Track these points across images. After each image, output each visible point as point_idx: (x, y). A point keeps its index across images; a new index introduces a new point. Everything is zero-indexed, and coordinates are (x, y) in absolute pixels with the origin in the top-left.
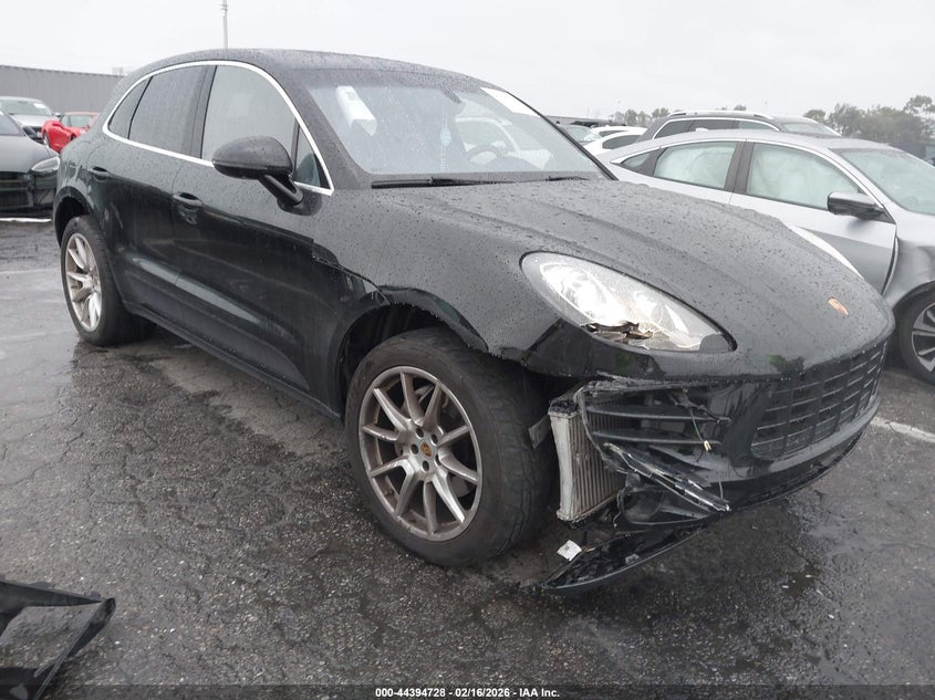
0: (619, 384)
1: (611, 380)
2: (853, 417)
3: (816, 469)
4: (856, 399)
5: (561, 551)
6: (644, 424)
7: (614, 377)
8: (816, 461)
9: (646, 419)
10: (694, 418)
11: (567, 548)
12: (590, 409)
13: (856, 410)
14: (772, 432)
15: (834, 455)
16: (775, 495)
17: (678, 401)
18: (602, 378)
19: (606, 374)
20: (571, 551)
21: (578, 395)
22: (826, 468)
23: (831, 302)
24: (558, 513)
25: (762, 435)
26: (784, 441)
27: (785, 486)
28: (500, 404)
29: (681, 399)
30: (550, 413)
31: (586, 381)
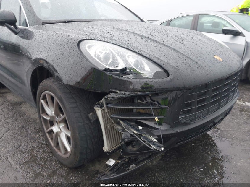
0: (119, 94)
1: (116, 93)
2: (227, 103)
3: (212, 124)
4: (227, 96)
5: (107, 163)
6: (135, 111)
7: (117, 91)
8: (212, 121)
9: (135, 108)
10: (151, 107)
11: (110, 162)
12: (109, 105)
13: (228, 100)
14: (189, 111)
15: (220, 118)
16: (194, 137)
17: (146, 100)
18: (112, 92)
19: (114, 90)
20: (112, 162)
21: (103, 100)
22: (217, 123)
23: (216, 57)
24: (103, 148)
25: (184, 113)
26: (195, 115)
27: (198, 132)
28: (75, 105)
29: (147, 99)
30: (95, 108)
31: (106, 94)
